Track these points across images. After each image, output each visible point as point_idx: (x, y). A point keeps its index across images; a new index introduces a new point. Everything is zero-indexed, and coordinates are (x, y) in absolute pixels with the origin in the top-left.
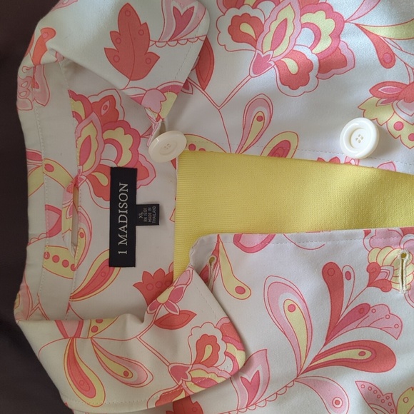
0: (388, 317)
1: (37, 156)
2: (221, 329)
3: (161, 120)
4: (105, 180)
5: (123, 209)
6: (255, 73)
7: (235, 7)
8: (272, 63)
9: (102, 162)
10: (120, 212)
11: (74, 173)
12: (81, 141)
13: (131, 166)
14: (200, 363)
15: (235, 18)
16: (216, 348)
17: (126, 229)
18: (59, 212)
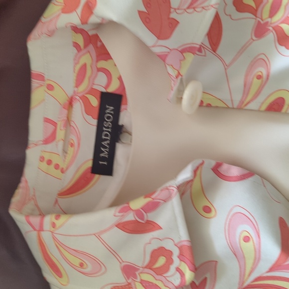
1: (41, 77)
2: (180, 248)
3: (180, 77)
4: (95, 102)
5: (108, 128)
6: (256, 37)
9: (95, 87)
10: (105, 129)
11: (70, 93)
12: (78, 67)
13: (118, 92)
17: (108, 144)
18: (54, 124)
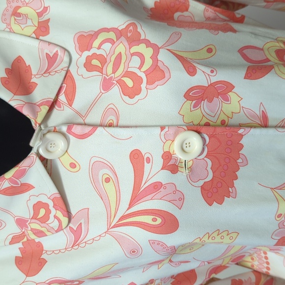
0: (174, 192)
2: (53, 200)
6: (104, 91)
7: (87, 50)
8: (115, 82)
14: (36, 219)
15: (88, 57)
16: (48, 212)
